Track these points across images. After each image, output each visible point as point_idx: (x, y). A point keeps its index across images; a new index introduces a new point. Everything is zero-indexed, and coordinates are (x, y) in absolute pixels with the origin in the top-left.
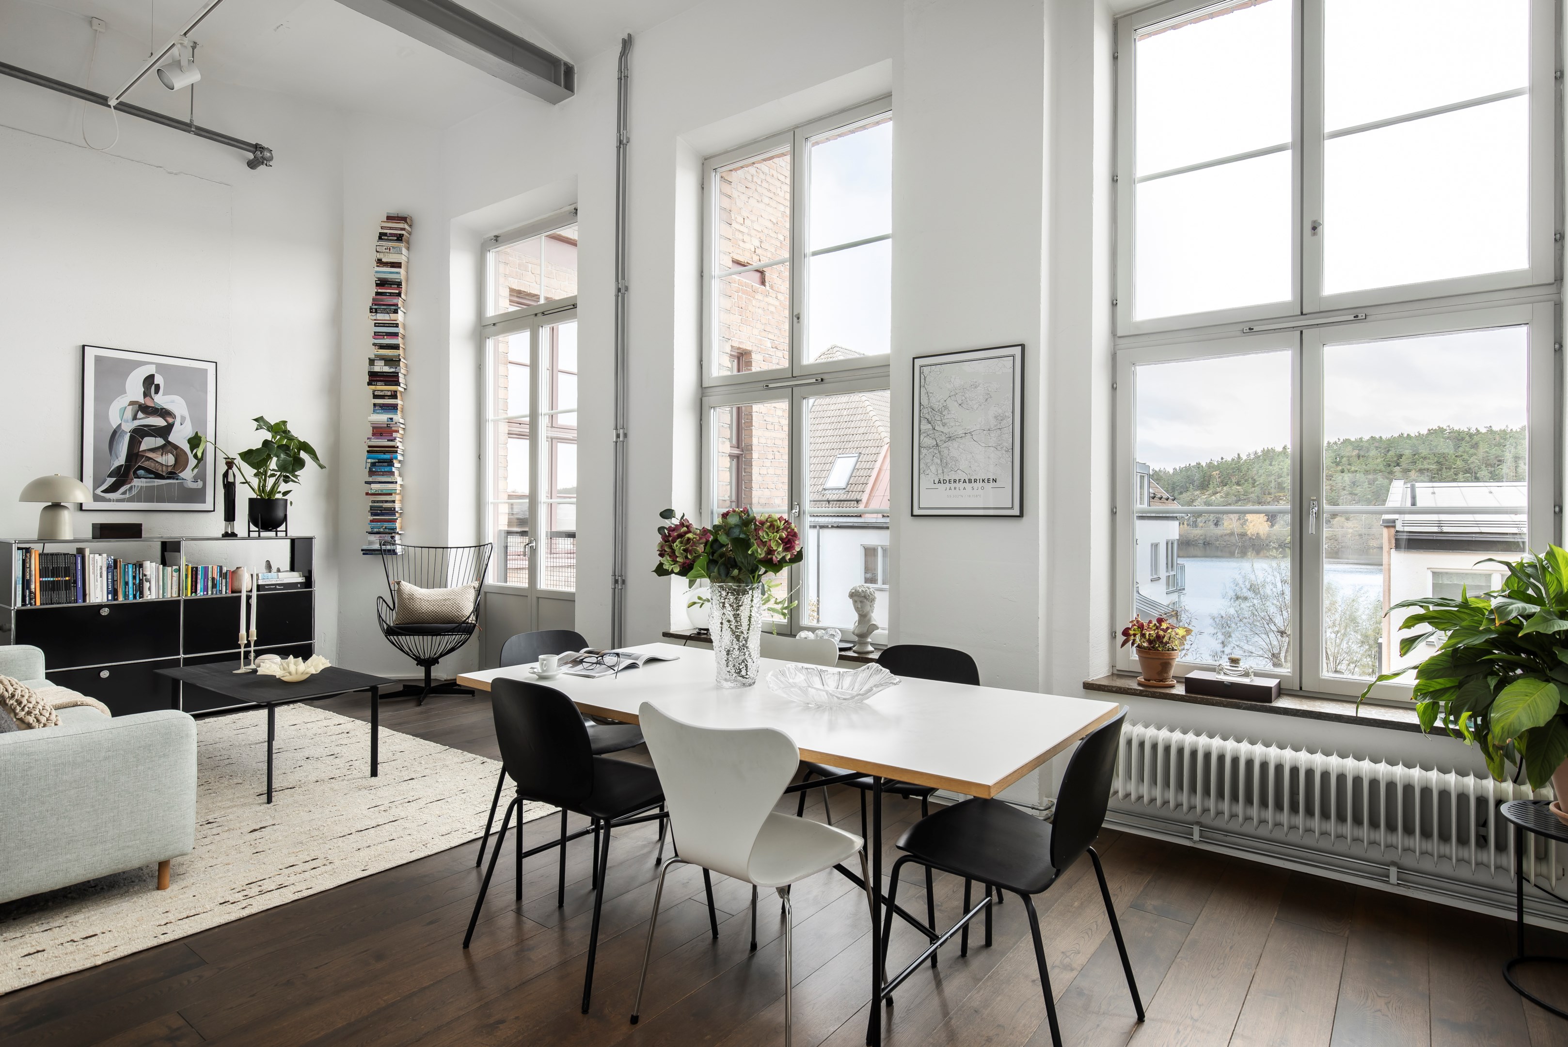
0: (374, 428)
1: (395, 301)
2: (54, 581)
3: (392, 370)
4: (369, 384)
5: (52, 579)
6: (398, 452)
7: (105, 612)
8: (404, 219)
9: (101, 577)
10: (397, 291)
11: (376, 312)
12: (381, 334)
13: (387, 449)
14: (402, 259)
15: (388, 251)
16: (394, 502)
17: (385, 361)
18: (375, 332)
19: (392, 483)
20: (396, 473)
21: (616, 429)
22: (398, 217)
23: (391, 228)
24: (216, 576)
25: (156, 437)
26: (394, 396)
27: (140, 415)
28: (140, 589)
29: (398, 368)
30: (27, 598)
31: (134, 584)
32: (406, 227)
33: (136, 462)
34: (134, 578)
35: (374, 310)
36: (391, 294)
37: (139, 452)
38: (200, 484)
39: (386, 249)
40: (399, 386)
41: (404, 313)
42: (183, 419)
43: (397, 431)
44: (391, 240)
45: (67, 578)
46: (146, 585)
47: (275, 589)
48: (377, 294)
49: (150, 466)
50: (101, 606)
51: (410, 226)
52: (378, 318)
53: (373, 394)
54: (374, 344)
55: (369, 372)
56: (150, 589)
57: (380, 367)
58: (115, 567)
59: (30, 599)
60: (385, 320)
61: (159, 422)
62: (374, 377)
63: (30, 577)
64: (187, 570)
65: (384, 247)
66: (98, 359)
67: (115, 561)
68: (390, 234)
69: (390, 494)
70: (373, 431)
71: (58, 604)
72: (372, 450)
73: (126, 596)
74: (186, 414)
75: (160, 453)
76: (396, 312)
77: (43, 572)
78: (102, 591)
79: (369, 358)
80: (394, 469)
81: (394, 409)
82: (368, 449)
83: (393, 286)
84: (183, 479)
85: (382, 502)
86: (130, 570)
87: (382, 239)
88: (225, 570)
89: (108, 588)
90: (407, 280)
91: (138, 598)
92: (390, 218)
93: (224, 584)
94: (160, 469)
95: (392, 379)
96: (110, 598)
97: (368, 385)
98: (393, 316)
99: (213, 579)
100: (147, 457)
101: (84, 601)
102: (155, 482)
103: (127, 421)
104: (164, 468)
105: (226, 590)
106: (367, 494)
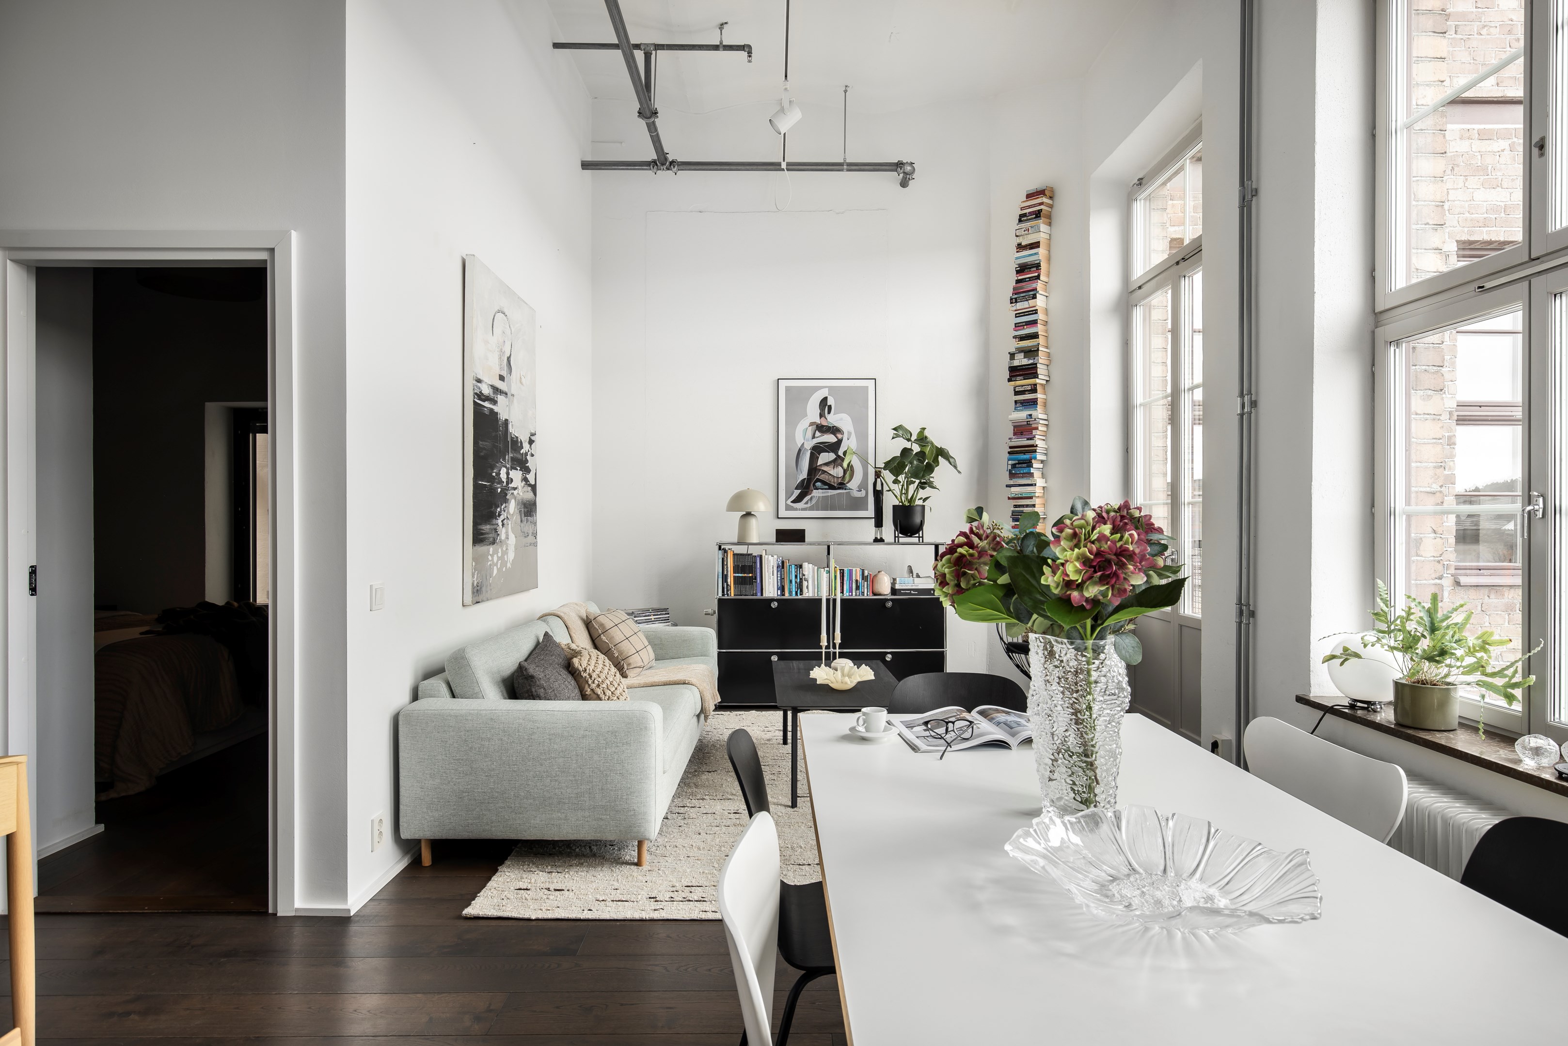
0: (1015, 427)
1: (1034, 286)
2: (742, 576)
3: (1031, 361)
4: (1010, 380)
5: (741, 575)
6: (1037, 451)
7: (774, 605)
8: (1041, 193)
9: (773, 575)
10: (1036, 274)
11: (1016, 302)
12: (1021, 324)
13: (1027, 449)
14: (1042, 237)
15: (1026, 232)
16: (1034, 506)
17: (1025, 353)
18: (1015, 324)
19: (1031, 485)
20: (1037, 474)
21: (1242, 395)
22: (1037, 192)
23: (1029, 207)
24: (860, 579)
25: (829, 452)
26: (1034, 390)
27: (818, 434)
28: (800, 587)
29: (1036, 358)
30: (725, 590)
31: (796, 582)
32: (1045, 200)
33: (815, 476)
34: (796, 577)
35: (1014, 300)
36: (1031, 279)
37: (817, 466)
38: (862, 494)
39: (1024, 231)
40: (1038, 378)
41: (1047, 297)
42: (849, 433)
43: (1037, 428)
44: (1030, 219)
45: (750, 575)
46: (805, 584)
47: (910, 594)
48: (1018, 281)
49: (825, 479)
50: (773, 600)
51: (1051, 198)
52: (1018, 308)
53: (1014, 390)
54: (1015, 337)
55: (1009, 367)
56: (807, 587)
57: (1021, 360)
58: (783, 567)
59: (727, 591)
60: (1025, 309)
61: (830, 438)
62: (1015, 372)
63: (727, 572)
64: (835, 572)
65: (1023, 230)
66: (788, 389)
67: (783, 562)
68: (1029, 213)
69: (1031, 498)
70: (1014, 430)
71: (745, 595)
72: (1014, 451)
73: (790, 593)
74: (852, 430)
75: (832, 466)
76: (1034, 297)
77: (736, 569)
78: (774, 587)
79: (1009, 353)
80: (1032, 470)
81: (1034, 404)
82: (1010, 450)
83: (1032, 269)
84: (850, 489)
85: (1023, 506)
86: (793, 569)
87: (1022, 221)
88: (866, 573)
89: (778, 585)
90: (1049, 260)
91: (799, 594)
92: (1029, 196)
93: (866, 586)
94: (833, 481)
95: (1030, 371)
96: (779, 594)
97: (1009, 382)
98: (1032, 302)
99: (857, 581)
100: (823, 470)
101: (762, 595)
102: (828, 492)
103: (808, 440)
104: (836, 479)
105: (867, 592)
106: (1009, 498)
